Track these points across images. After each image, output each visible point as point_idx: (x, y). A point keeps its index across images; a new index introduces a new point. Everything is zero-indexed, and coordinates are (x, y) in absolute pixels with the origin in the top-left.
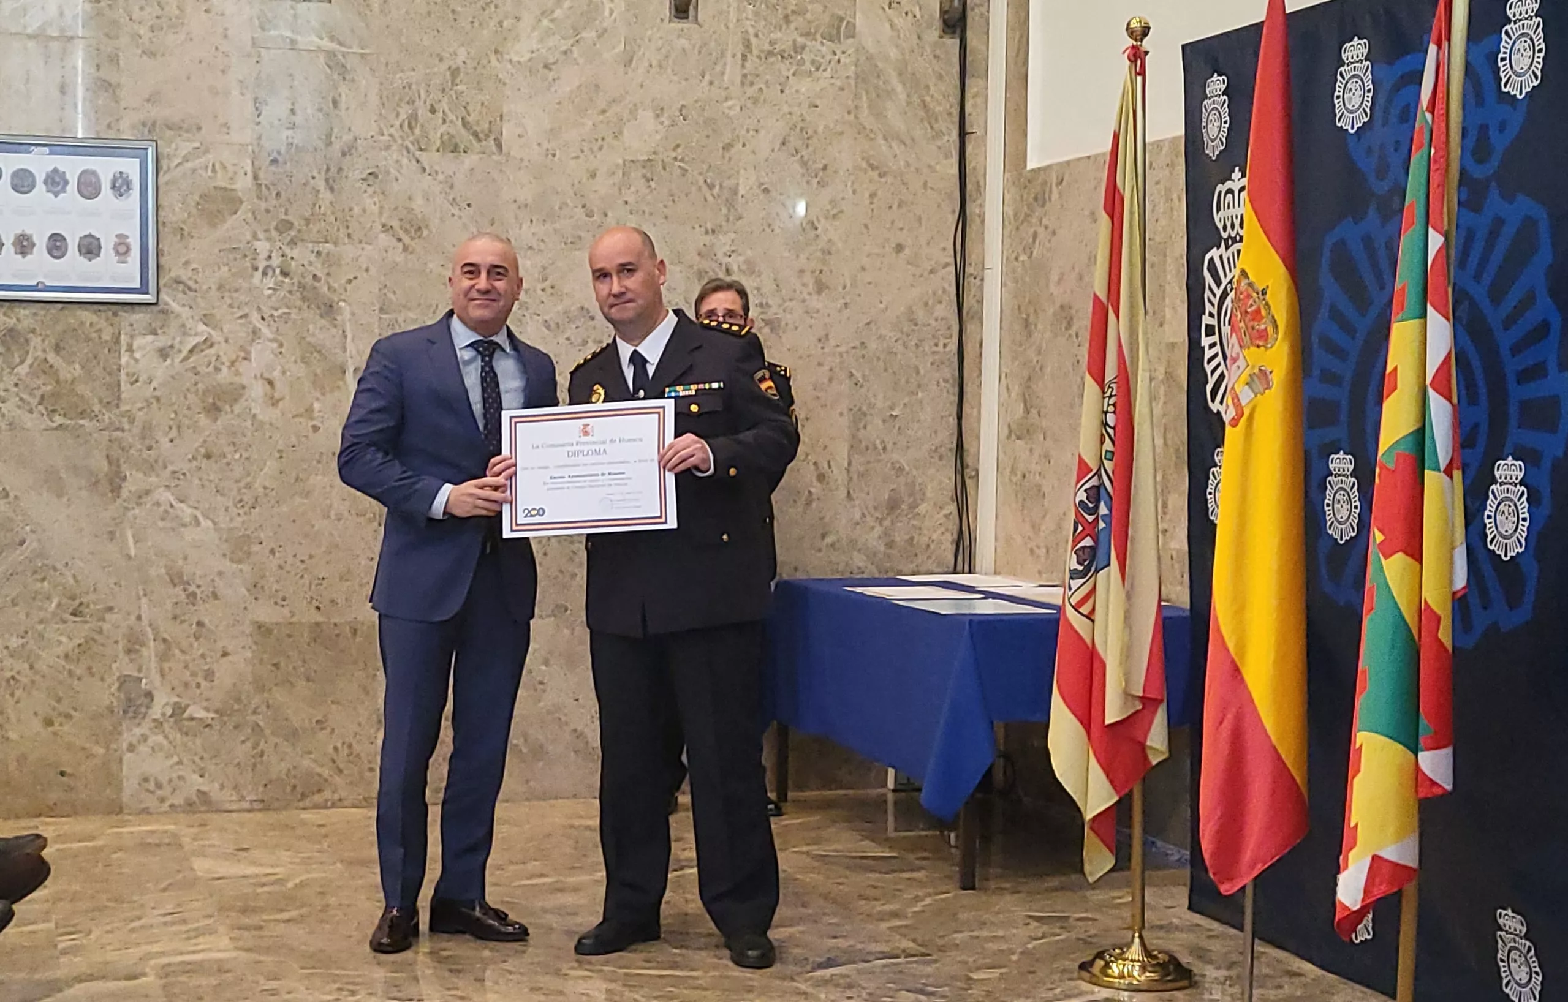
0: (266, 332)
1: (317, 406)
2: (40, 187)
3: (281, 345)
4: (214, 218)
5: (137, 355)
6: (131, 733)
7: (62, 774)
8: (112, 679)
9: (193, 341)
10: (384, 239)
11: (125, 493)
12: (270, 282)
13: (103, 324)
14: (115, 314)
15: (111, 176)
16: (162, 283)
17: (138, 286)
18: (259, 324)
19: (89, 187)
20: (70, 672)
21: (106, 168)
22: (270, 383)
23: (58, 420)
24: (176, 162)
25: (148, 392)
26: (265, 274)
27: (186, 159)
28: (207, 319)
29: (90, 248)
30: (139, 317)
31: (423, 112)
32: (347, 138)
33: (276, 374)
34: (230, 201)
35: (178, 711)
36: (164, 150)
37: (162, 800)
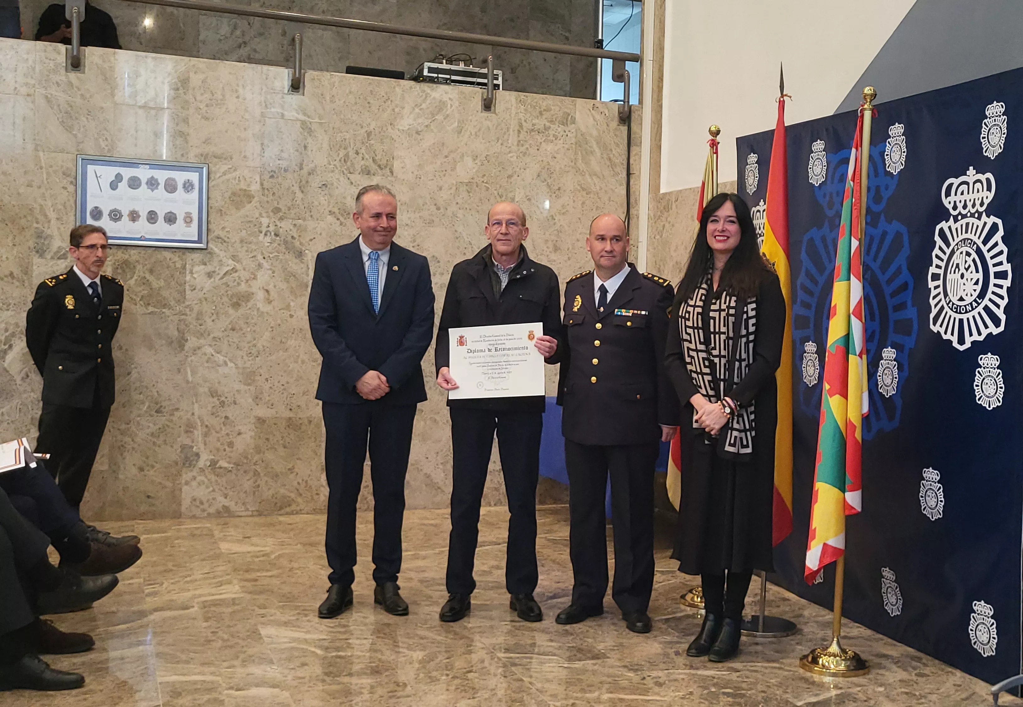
0: (266, 265)
1: (292, 304)
2: (144, 186)
3: (273, 272)
4: (238, 206)
5: (195, 276)
6: (187, 475)
7: (149, 497)
8: (177, 447)
9: (226, 269)
10: (330, 219)
11: (186, 348)
12: (268, 239)
13: (177, 259)
14: (184, 254)
15: (183, 182)
16: (210, 237)
17: (196, 239)
18: (262, 261)
19: (171, 187)
20: (154, 443)
21: (180, 177)
22: (267, 291)
23: (151, 309)
24: (218, 175)
25: (201, 295)
26: (266, 235)
27: (224, 174)
28: (234, 258)
29: (171, 219)
30: (197, 256)
31: (352, 154)
32: (312, 166)
33: (270, 288)
34: (249, 197)
35: (213, 463)
36: (213, 169)
37: (204, 510)
